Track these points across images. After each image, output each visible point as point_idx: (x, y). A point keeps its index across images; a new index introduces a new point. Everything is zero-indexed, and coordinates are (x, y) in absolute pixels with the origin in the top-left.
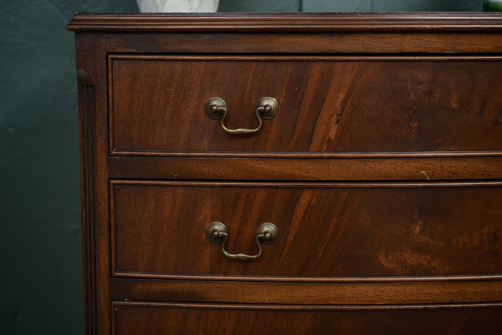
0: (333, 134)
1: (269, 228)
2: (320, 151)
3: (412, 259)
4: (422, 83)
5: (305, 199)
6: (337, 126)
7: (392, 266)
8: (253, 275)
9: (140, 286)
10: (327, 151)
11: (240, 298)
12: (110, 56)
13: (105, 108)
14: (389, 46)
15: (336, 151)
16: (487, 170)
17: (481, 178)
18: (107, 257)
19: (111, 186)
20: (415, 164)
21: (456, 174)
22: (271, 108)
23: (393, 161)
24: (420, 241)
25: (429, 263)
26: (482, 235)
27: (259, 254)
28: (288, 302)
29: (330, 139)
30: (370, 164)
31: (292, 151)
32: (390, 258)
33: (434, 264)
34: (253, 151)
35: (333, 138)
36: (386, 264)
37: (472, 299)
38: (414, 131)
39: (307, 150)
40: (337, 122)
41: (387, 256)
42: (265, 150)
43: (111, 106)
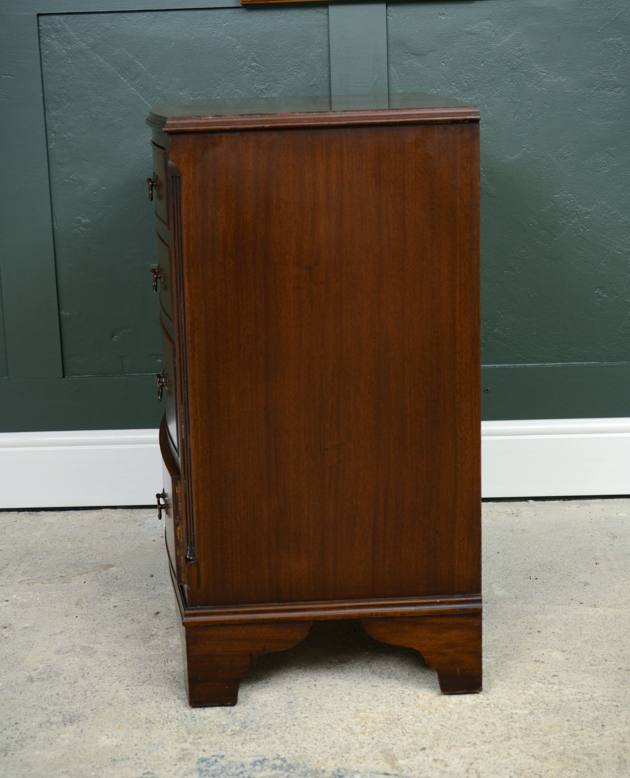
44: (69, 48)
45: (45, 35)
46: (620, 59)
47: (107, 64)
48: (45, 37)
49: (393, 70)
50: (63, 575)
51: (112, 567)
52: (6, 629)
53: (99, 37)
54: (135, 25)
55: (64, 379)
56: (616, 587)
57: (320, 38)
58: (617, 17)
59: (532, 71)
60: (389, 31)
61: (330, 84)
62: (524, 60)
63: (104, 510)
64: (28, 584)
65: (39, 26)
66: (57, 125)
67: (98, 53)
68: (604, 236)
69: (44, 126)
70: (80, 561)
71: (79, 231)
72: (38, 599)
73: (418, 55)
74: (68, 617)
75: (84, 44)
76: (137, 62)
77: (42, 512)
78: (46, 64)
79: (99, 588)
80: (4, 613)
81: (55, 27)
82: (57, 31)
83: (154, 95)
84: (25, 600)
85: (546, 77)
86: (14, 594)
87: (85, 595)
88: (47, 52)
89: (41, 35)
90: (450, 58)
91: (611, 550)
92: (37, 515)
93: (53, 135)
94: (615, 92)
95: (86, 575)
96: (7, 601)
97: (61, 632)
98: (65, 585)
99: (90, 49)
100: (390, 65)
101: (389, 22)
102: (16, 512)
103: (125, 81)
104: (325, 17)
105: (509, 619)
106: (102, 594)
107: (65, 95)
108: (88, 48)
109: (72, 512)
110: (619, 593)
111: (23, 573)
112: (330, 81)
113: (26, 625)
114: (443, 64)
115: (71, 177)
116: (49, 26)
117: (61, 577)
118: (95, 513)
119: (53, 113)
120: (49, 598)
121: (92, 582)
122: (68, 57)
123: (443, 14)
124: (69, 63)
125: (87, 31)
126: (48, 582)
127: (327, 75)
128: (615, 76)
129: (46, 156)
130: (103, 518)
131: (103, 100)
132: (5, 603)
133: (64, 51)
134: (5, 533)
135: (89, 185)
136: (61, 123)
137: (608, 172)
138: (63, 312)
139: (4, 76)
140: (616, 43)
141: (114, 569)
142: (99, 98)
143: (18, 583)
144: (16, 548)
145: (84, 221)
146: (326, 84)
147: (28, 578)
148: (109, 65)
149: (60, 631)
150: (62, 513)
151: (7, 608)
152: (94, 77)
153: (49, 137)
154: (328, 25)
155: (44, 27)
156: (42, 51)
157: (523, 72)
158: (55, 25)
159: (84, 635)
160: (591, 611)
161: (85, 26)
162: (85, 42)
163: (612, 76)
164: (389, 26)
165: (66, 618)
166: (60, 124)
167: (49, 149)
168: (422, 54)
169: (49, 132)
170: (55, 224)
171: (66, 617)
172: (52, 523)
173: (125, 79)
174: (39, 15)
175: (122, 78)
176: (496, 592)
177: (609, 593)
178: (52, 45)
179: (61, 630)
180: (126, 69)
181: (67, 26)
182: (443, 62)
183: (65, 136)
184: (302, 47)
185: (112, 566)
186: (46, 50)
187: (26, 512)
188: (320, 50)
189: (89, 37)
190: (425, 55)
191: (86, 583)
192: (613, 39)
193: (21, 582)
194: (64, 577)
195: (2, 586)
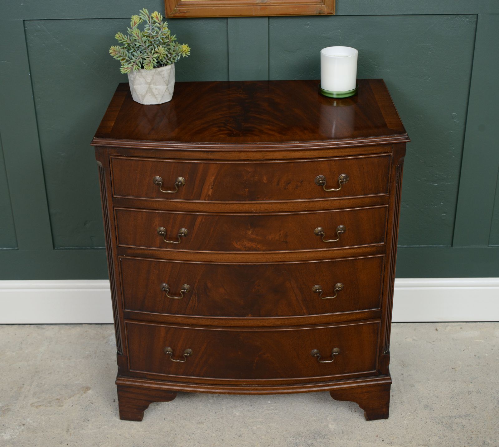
0: (210, 193)
1: (184, 230)
2: (205, 200)
3: (248, 244)
4: (250, 173)
5: (199, 220)
6: (212, 190)
7: (239, 247)
8: (178, 249)
9: (130, 251)
10: (208, 200)
11: (173, 258)
12: (110, 157)
13: (110, 178)
14: (234, 157)
15: (212, 200)
16: (281, 208)
17: (279, 211)
18: (115, 238)
19: (115, 210)
20: (248, 206)
21: (267, 210)
22: (181, 183)
23: (238, 205)
24: (252, 237)
25: (256, 246)
26: (280, 234)
27: (180, 242)
28: (194, 260)
29: (209, 195)
30: (227, 206)
31: (192, 199)
32: (238, 244)
33: (259, 246)
34: (176, 199)
35: (210, 195)
36: (236, 246)
37: (276, 260)
38: (247, 192)
39: (199, 199)
40: (212, 188)
41: (237, 243)
42: (180, 199)
43: (112, 177)
44: (47, 42)
46: (429, 57)
47: (73, 53)
48: (30, 35)
50: (58, 397)
51: (89, 389)
53: (67, 35)
55: (54, 250)
56: (404, 422)
57: (221, 39)
58: (429, 30)
59: (368, 64)
60: (270, 35)
62: (363, 57)
63: (84, 325)
64: (37, 407)
65: (24, 27)
66: (41, 93)
67: (67, 46)
69: (32, 94)
70: (69, 382)
71: (59, 161)
73: (289, 52)
75: (57, 40)
76: (95, 52)
77: (45, 326)
78: (31, 53)
79: (81, 412)
80: (22, 437)
82: (38, 31)
84: (35, 425)
85: (377, 68)
86: (28, 417)
87: (73, 419)
88: (32, 45)
89: (27, 33)
90: (312, 54)
91: (402, 380)
93: (39, 100)
94: (424, 79)
95: (73, 398)
96: (24, 424)
98: (60, 407)
99: (61, 43)
100: (270, 58)
101: (270, 29)
102: (29, 325)
103: (87, 65)
104: (225, 25)
106: (82, 419)
107: (45, 73)
109: (64, 326)
110: (406, 429)
111: (34, 393)
112: (228, 68)
115: (52, 126)
116: (32, 28)
117: (57, 399)
118: (79, 328)
119: (38, 85)
120: (50, 422)
121: (77, 406)
122: (46, 48)
123: (308, 24)
124: (47, 53)
125: (59, 31)
126: (49, 404)
128: (425, 69)
129: (35, 114)
131: (72, 77)
132: (23, 427)
133: (43, 44)
134: (22, 348)
135: (65, 132)
136: (44, 92)
139: (3, 61)
140: (427, 47)
141: (90, 391)
142: (69, 75)
144: (29, 366)
145: (62, 154)
147: (36, 400)
148: (75, 55)
151: (24, 432)
152: (65, 62)
153: (36, 101)
154: (227, 30)
155: (28, 28)
156: (28, 44)
157: (361, 65)
158: (37, 27)
161: (57, 28)
162: (57, 38)
163: (422, 69)
164: (270, 32)
165: (61, 445)
167: (36, 108)
168: (292, 51)
169: (36, 98)
171: (61, 443)
172: (51, 338)
173: (87, 63)
174: (24, 20)
175: (84, 63)
176: (330, 426)
177: (400, 429)
178: (34, 40)
180: (87, 57)
181: (44, 27)
182: (307, 57)
183: (47, 100)
184: (209, 44)
187: (35, 325)
188: (222, 47)
189: (60, 35)
190: (295, 52)
191: (73, 407)
192: (425, 44)
193: (32, 405)
194: (59, 399)
195: (20, 408)
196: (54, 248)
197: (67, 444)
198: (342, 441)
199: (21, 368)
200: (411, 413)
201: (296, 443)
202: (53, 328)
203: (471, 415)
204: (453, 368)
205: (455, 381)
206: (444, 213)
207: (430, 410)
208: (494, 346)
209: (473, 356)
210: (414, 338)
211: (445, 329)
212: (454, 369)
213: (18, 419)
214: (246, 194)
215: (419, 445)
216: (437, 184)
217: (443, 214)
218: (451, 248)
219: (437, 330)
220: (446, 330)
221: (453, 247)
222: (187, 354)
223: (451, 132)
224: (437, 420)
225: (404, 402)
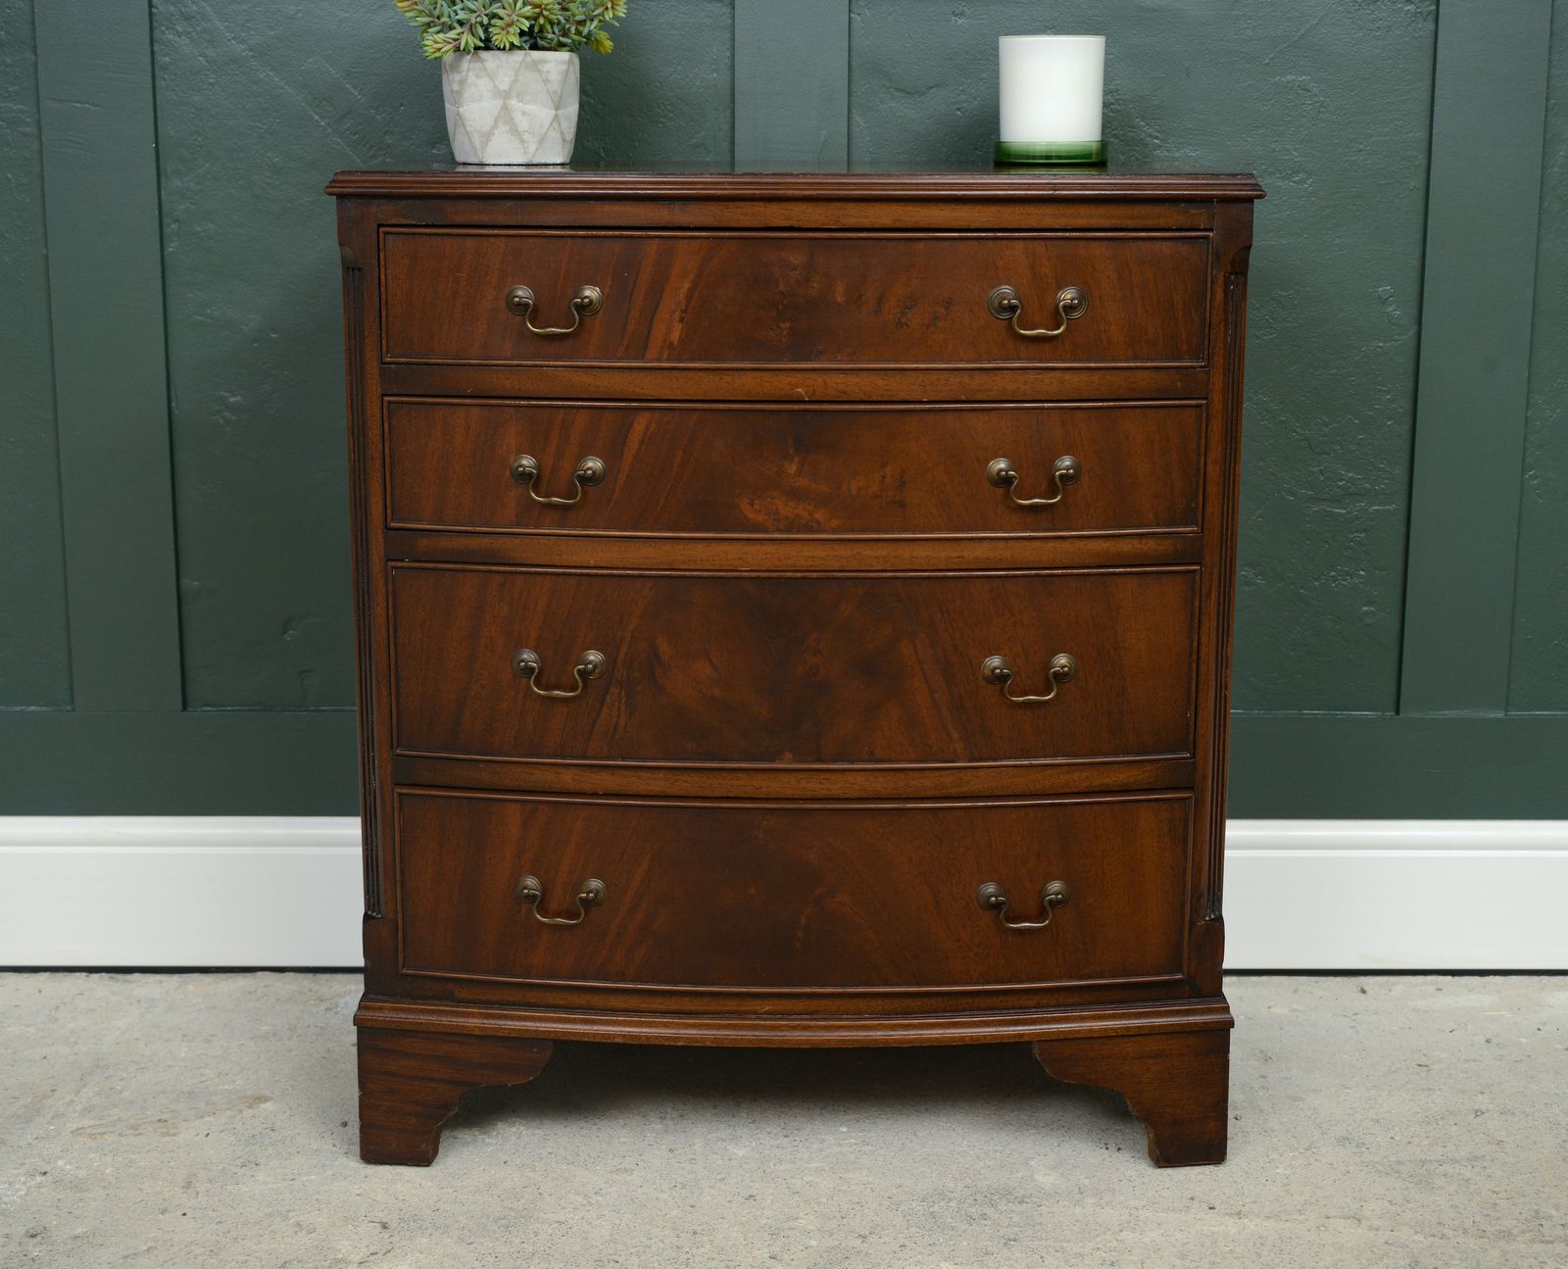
0: (675, 336)
1: (594, 464)
2: (659, 360)
3: (787, 509)
4: (795, 269)
5: (641, 423)
6: (681, 325)
7: (760, 518)
8: (574, 528)
9: (425, 542)
10: (668, 360)
11: (557, 560)
12: (382, 229)
13: (377, 299)
14: (748, 218)
15: (680, 361)
16: (887, 388)
17: (880, 399)
18: (381, 502)
19: (385, 404)
20: (788, 379)
21: (845, 392)
22: (591, 302)
23: (757, 374)
24: (798, 484)
25: (810, 514)
26: (884, 477)
27: (579, 498)
28: (620, 565)
29: (671, 343)
30: (727, 379)
31: (621, 359)
32: (756, 507)
33: (817, 516)
34: (570, 358)
35: (676, 342)
36: (751, 516)
37: (871, 566)
38: (785, 333)
39: (642, 358)
40: (681, 320)
41: (752, 505)
42: (586, 358)
43: (383, 296)
44: (210, 52)
45: (163, 25)
46: (1305, 117)
47: (286, 87)
48: (163, 28)
49: (857, 119)
50: (163, 1117)
51: (266, 1101)
52: (35, 1240)
53: (273, 33)
54: (347, 12)
55: (185, 713)
56: (1278, 1171)
57: (715, 51)
58: (1303, 35)
59: (1133, 134)
60: (854, 44)
61: (733, 143)
62: (1118, 111)
63: (259, 974)
64: (91, 1136)
66: (182, 207)
67: (270, 65)
68: (1261, 464)
69: (156, 206)
70: (202, 1086)
71: (221, 421)
72: (108, 1171)
73: (909, 93)
74: (167, 1215)
75: (242, 47)
76: (347, 86)
77: (137, 976)
78: (163, 83)
79: (235, 1148)
80: (37, 1201)
81: (183, 9)
82: (187, 18)
83: (380, 152)
84: (82, 1174)
85: (1160, 146)
86: (61, 1158)
87: (206, 1163)
88: (167, 59)
89: (155, 24)
90: (972, 102)
91: (1263, 1087)
92: (126, 981)
93: (174, 226)
94: (1294, 182)
95: (211, 1119)
96: (45, 1173)
97: (148, 1250)
98: (167, 1139)
99: (253, 57)
100: (854, 110)
101: (855, 26)
102: (84, 974)
103: (323, 123)
104: (726, 10)
105: (1068, 1241)
106: (239, 1162)
107: (200, 146)
108: (251, 54)
109: (196, 976)
110: (1285, 1185)
111: (84, 1109)
112: (733, 137)
113: (78, 1231)
114: (959, 113)
115: (209, 311)
116: (172, 8)
117: (160, 1120)
118: (242, 981)
119: (177, 183)
120: (132, 1170)
121: (222, 1135)
122: (208, 70)
123: (962, 14)
124: (210, 84)
125: (248, 21)
126: (131, 1131)
127: (726, 127)
128: (1295, 150)
129: (160, 269)
130: (256, 991)
131: (277, 159)
132: (39, 1179)
133: (201, 59)
134: (57, 1020)
135: (246, 328)
136: (192, 204)
137: (1275, 338)
138: (185, 581)
139: (79, 105)
140: (1299, 86)
141: (269, 1106)
142: (269, 154)
143: (72, 1132)
144: (76, 1054)
145: (232, 399)
146: (726, 144)
147: (92, 1123)
148: (290, 91)
149: (145, 1248)
150: (176, 978)
151: (42, 1190)
152: (259, 112)
153: (167, 231)
154: (733, 26)
155: (161, 8)
156: (157, 56)
157: (1115, 135)
158: (185, 6)
159: (196, 1257)
160: (1231, 1226)
161: (244, 11)
162: (243, 42)
163: (1288, 150)
164: (853, 33)
165: (162, 1216)
166: (189, 205)
167: (166, 253)
168: (917, 93)
169: (166, 220)
170: (173, 405)
171: (162, 1213)
172: (153, 1000)
173: (323, 118)
175: (316, 118)
176: (1039, 1178)
177: (1265, 1185)
178: (176, 45)
179: (150, 1244)
180: (324, 99)
181: (208, 9)
182: (959, 109)
183: (198, 229)
184: (680, 67)
185: (267, 1099)
186: (164, 56)
187: (104, 974)
188: (715, 75)
189: (252, 32)
190: (924, 94)
191: (210, 1137)
192: (1293, 77)
193: (76, 1132)
194: (165, 1121)
195: (37, 1138)
196: (185, 707)
197: (184, 1214)
198: (1078, 1209)
199: (49, 1057)
200: (1297, 1153)
201: (933, 1212)
202: (161, 982)
203: (1488, 1157)
204: (1420, 1065)
205: (1430, 1089)
206: (1370, 603)
207: (1357, 1146)
208: (1545, 1023)
209: (1483, 1041)
210: (1295, 1006)
211: (1390, 991)
212: (1427, 1066)
213: (27, 1161)
214: (784, 340)
215: (1328, 1218)
216: (1344, 511)
217: (1365, 608)
218: (1396, 717)
219: (1363, 991)
220: (1392, 993)
221: (1402, 715)
222: (588, 893)
223: (1380, 347)
224: (1380, 1168)
225: (1273, 1131)
